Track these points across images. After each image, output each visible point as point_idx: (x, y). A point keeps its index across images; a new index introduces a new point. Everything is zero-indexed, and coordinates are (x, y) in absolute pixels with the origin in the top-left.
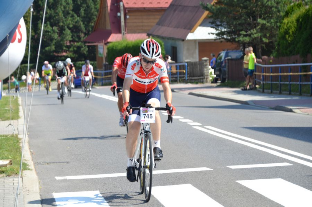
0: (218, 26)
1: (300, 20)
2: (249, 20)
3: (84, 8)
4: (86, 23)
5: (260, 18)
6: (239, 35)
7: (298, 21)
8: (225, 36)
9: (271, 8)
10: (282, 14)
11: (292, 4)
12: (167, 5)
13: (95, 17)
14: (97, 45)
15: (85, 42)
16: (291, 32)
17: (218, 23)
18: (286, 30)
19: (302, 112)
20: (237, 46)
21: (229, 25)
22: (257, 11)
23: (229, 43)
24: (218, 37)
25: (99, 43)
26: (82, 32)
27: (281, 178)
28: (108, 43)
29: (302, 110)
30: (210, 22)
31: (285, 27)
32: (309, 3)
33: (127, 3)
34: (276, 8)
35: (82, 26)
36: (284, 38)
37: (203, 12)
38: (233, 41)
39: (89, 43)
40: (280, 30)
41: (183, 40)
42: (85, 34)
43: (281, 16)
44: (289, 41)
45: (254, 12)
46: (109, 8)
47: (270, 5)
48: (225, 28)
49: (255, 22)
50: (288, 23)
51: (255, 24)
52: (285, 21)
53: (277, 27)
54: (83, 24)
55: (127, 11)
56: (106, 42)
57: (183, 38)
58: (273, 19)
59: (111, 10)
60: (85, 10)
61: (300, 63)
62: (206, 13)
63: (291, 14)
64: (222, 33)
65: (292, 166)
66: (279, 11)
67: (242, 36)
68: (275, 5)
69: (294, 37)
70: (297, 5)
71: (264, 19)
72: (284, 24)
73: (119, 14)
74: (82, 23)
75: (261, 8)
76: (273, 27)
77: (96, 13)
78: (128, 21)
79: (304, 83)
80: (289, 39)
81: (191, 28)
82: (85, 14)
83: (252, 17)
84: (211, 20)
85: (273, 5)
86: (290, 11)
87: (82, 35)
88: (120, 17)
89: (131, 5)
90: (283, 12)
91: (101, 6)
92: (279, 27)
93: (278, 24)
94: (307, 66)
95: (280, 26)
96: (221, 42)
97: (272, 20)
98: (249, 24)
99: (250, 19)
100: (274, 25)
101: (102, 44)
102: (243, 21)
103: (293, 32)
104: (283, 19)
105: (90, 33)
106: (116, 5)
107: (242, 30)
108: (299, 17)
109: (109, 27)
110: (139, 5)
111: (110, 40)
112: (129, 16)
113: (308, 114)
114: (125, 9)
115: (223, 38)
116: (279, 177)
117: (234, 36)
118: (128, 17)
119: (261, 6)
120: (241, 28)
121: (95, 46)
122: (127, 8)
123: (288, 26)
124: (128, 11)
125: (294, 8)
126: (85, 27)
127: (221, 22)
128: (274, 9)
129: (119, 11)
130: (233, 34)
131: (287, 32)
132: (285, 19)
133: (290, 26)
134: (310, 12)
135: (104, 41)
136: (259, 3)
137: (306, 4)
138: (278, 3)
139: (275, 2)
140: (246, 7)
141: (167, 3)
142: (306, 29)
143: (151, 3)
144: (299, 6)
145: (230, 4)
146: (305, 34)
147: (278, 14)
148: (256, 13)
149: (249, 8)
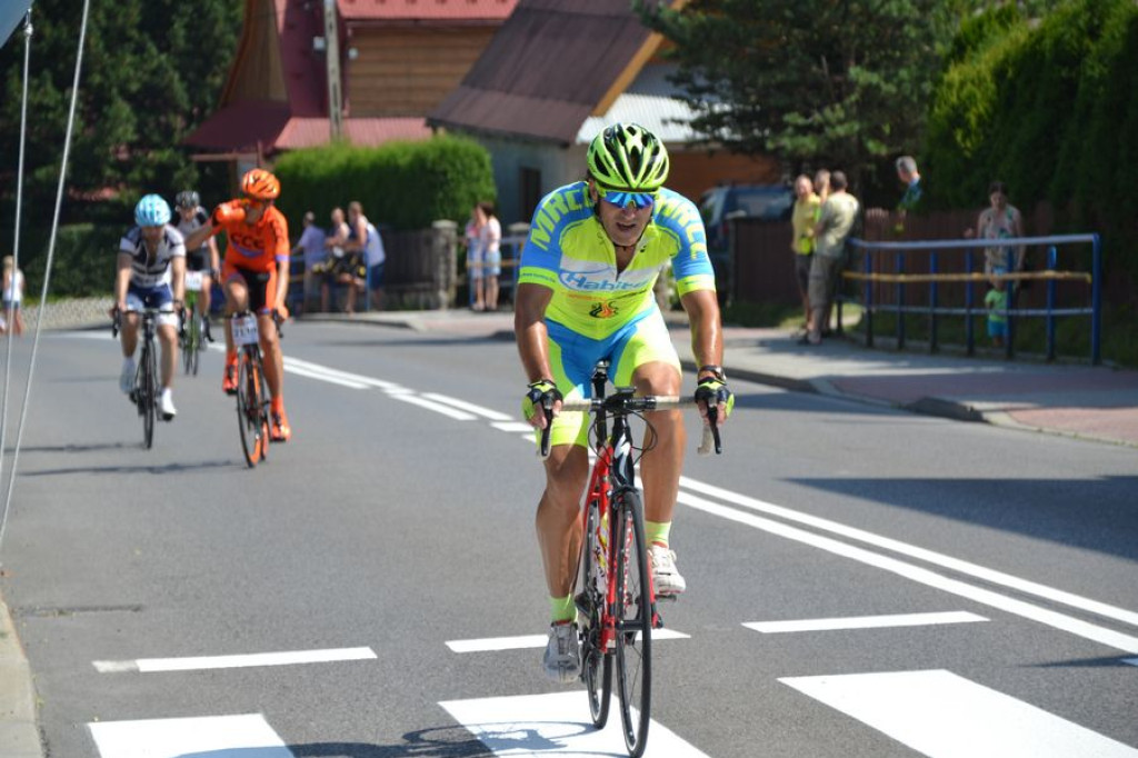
0: (698, 91)
1: (1010, 74)
2: (814, 68)
3: (186, 19)
4: (191, 75)
5: (859, 61)
6: (779, 128)
7: (999, 74)
8: (725, 132)
9: (900, 24)
10: (940, 48)
11: (979, 12)
12: (504, 11)
13: (227, 54)
14: (235, 163)
15: (188, 149)
16: (972, 117)
17: (701, 82)
18: (955, 109)
19: (1020, 422)
20: (771, 171)
21: (738, 90)
22: (847, 35)
23: (740, 159)
24: (699, 136)
25: (244, 152)
26: (176, 109)
27: (947, 668)
28: (278, 152)
29: (1017, 414)
30: (668, 78)
31: (954, 99)
32: (1042, 10)
33: (351, 2)
34: (919, 24)
35: (179, 88)
36: (946, 139)
37: (641, 39)
38: (753, 148)
39: (203, 151)
40: (932, 108)
41: (566, 145)
42: (189, 118)
43: (937, 58)
44: (968, 154)
45: (836, 40)
46: (281, 18)
47: (895, 14)
48: (724, 99)
49: (838, 78)
50: (962, 84)
51: (838, 86)
52: (954, 74)
53: (922, 97)
54: (183, 78)
55: (350, 32)
56: (269, 149)
57: (564, 138)
58: (909, 67)
59: (288, 25)
60: (186, 26)
62: (653, 41)
63: (975, 49)
64: (715, 121)
65: (988, 623)
66: (929, 39)
67: (790, 130)
68: (916, 14)
69: (987, 137)
70: (999, 16)
71: (873, 67)
72: (950, 86)
73: (318, 43)
74: (176, 76)
75: (861, 25)
76: (906, 100)
77: (231, 38)
78: (353, 70)
79: (1023, 312)
80: (966, 143)
81: (593, 100)
82: (188, 39)
83: (828, 60)
84: (674, 69)
85: (906, 14)
86: (972, 37)
87: (179, 122)
88: (323, 54)
89: (366, 8)
90: (944, 42)
91: (249, 12)
92: (929, 99)
93: (927, 87)
95: (934, 94)
96: (712, 153)
97: (903, 73)
98: (817, 86)
99: (820, 65)
100: (912, 92)
101: (253, 156)
102: (795, 76)
103: (980, 117)
104: (946, 70)
105: (208, 112)
106: (307, 6)
107: (790, 109)
108: (1005, 61)
109: (280, 91)
110: (396, 10)
111: (283, 140)
112: (360, 50)
113: (1040, 431)
114: (342, 22)
115: (720, 139)
116: (940, 667)
117: (757, 133)
118: (353, 53)
119: (860, 19)
120: (785, 101)
121: (225, 164)
122: (349, 20)
123: (965, 92)
124: (356, 31)
125: (985, 29)
126: (188, 90)
127: (712, 76)
128: (912, 32)
129: (321, 32)
130: (755, 124)
131: (957, 119)
132: (951, 67)
133: (971, 97)
134: (1048, 42)
135: (260, 145)
136: (855, 7)
137: (1032, 13)
138: (925, 7)
139: (914, 2)
140: (803, 22)
141: (504, 1)
142: (1030, 106)
143: (443, 2)
144: (1005, 18)
145: (745, 8)
146: (1028, 127)
147: (927, 48)
148: (844, 43)
149: (816, 25)
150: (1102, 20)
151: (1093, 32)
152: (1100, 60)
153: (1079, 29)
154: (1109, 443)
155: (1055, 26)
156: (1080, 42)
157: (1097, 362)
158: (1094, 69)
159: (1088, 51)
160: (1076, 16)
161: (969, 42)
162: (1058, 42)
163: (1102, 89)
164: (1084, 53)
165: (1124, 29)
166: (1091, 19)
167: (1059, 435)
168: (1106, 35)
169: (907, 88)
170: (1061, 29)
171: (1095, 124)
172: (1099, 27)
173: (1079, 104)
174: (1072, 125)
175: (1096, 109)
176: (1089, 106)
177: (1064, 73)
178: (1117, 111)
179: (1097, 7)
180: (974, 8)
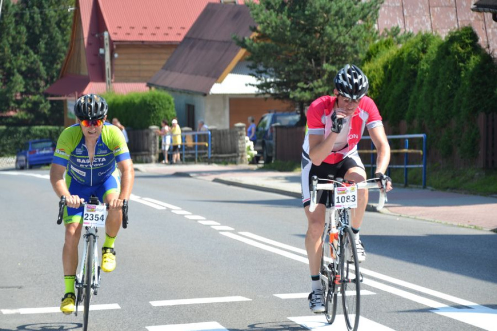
0: (260, 72)
1: (390, 67)
2: (309, 64)
3: (46, 40)
4: (47, 64)
5: (327, 61)
6: (294, 88)
7: (385, 68)
8: (272, 90)
9: (344, 46)
10: (362, 56)
11: (377, 41)
12: (180, 39)
13: (63, 55)
14: (66, 100)
15: (46, 95)
16: (374, 85)
17: (261, 68)
19: (392, 212)
20: (291, 107)
21: (277, 73)
22: (323, 50)
23: (277, 102)
24: (261, 91)
25: (70, 96)
26: (41, 78)
29: (390, 209)
30: (248, 66)
32: (403, 41)
33: (116, 34)
34: (352, 46)
35: (42, 69)
37: (237, 51)
38: (283, 97)
39: (52, 96)
41: (205, 95)
42: (47, 82)
43: (360, 60)
45: (318, 52)
46: (86, 40)
47: (342, 42)
48: (271, 76)
49: (319, 68)
50: (370, 71)
51: (318, 71)
52: (367, 67)
54: (44, 65)
55: (115, 47)
57: (204, 92)
59: (89, 44)
60: (46, 44)
62: (242, 52)
63: (375, 57)
64: (267, 85)
65: (375, 295)
66: (356, 52)
67: (299, 89)
68: (351, 42)
69: (380, 93)
70: (385, 43)
71: (333, 64)
73: (101, 51)
74: (41, 64)
75: (328, 46)
77: (65, 48)
78: (116, 62)
79: (394, 166)
81: (217, 76)
82: (46, 49)
83: (315, 60)
84: (250, 63)
85: (347, 42)
86: (374, 52)
87: (42, 83)
88: (103, 56)
89: (121, 36)
90: (363, 54)
91: (72, 37)
94: (399, 139)
96: (266, 99)
98: (310, 71)
99: (311, 63)
101: (73, 98)
102: (301, 67)
103: (377, 85)
104: (363, 65)
105: (55, 80)
106: (97, 36)
107: (299, 81)
108: (388, 62)
109: (85, 71)
110: (134, 37)
112: (119, 54)
113: (400, 216)
114: (112, 42)
115: (269, 93)
117: (284, 90)
118: (116, 55)
119: (328, 44)
120: (297, 77)
121: (62, 101)
122: (114, 41)
123: (371, 75)
124: (117, 46)
125: (379, 49)
126: (46, 70)
127: (266, 67)
128: (349, 49)
129: (102, 46)
130: (284, 87)
132: (365, 64)
133: (374, 77)
134: (405, 54)
135: (76, 93)
136: (326, 39)
137: (399, 42)
138: (355, 39)
139: (350, 37)
140: (304, 45)
141: (179, 34)
142: (398, 81)
143: (154, 34)
144: (388, 44)
145: (280, 39)
146: (397, 89)
147: (355, 56)
148: (321, 54)
149: (309, 46)
150: (427, 45)
151: (424, 51)
152: (427, 62)
153: (418, 49)
154: (428, 221)
155: (408, 48)
156: (418, 54)
157: (425, 187)
158: (424, 66)
159: (422, 58)
160: (417, 43)
161: (373, 54)
162: (409, 54)
163: (427, 74)
164: (420, 59)
165: (437, 50)
166: (423, 45)
167: (408, 217)
168: (429, 51)
170: (411, 49)
171: (425, 88)
172: (426, 48)
173: (418, 80)
174: (415, 89)
175: (425, 82)
176: (422, 81)
177: (412, 67)
178: (433, 83)
179: (425, 39)
180: (374, 39)
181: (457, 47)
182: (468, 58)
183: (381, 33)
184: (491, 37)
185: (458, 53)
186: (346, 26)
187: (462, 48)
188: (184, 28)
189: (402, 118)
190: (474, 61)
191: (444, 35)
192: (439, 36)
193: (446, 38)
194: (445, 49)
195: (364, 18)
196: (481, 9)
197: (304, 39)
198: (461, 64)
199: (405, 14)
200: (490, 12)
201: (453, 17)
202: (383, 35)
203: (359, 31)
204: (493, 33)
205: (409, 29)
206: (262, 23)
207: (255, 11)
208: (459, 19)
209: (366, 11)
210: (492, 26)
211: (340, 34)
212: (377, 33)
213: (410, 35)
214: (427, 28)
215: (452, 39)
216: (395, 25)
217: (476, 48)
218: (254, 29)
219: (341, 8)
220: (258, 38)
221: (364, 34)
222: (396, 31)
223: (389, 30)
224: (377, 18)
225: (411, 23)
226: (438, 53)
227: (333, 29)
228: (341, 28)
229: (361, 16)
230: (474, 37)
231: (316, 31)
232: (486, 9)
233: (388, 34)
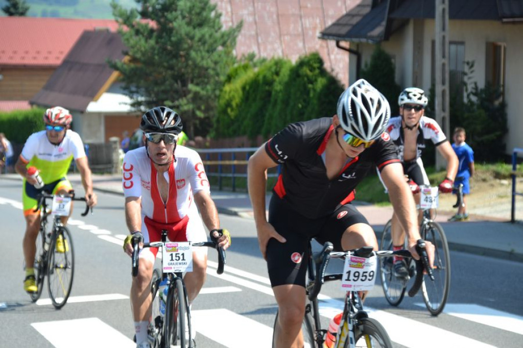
0: (133, 92)
1: (247, 88)
2: (176, 85)
5: (192, 82)
7: (244, 88)
8: (143, 108)
9: (207, 69)
10: (222, 78)
11: (236, 65)
12: (58, 62)
16: (234, 104)
17: (133, 89)
18: (228, 101)
21: (148, 93)
22: (188, 73)
24: (133, 109)
29: (250, 213)
30: (121, 88)
31: (227, 97)
32: (258, 64)
34: (214, 69)
36: (224, 112)
37: (110, 73)
40: (219, 100)
41: (83, 113)
43: (221, 82)
44: (233, 117)
45: (183, 75)
47: (205, 65)
48: (142, 96)
49: (184, 89)
50: (230, 92)
51: (184, 92)
52: (227, 88)
53: (215, 96)
57: (81, 109)
58: (210, 85)
61: (247, 147)
63: (235, 78)
64: (139, 104)
66: (218, 75)
68: (212, 65)
69: (239, 111)
70: (243, 67)
71: (197, 84)
72: (226, 92)
75: (193, 69)
76: (209, 97)
78: (1, 83)
80: (232, 114)
81: (93, 95)
83: (181, 82)
84: (123, 84)
85: (209, 65)
89: (4, 60)
90: (223, 76)
92: (218, 97)
93: (217, 92)
95: (220, 95)
96: (137, 116)
97: (209, 87)
98: (176, 92)
99: (177, 83)
100: (212, 94)
102: (168, 88)
103: (237, 104)
104: (224, 86)
107: (166, 99)
108: (246, 83)
110: (17, 61)
112: (4, 75)
115: (140, 111)
118: (1, 77)
119: (192, 67)
120: (164, 96)
123: (231, 95)
125: (239, 72)
127: (138, 87)
128: (211, 72)
131: (228, 104)
132: (226, 85)
133: (234, 97)
134: (261, 77)
136: (190, 63)
137: (255, 65)
138: (216, 63)
139: (212, 61)
140: (171, 68)
141: (58, 58)
142: (254, 100)
143: (35, 58)
144: (245, 68)
145: (149, 62)
146: (254, 107)
147: (217, 78)
148: (186, 76)
149: (176, 68)
150: (280, 68)
151: (277, 74)
152: (280, 83)
153: (272, 72)
155: (263, 71)
156: (272, 76)
158: (278, 87)
159: (275, 80)
160: (271, 67)
161: (233, 76)
162: (265, 77)
163: (281, 94)
164: (273, 81)
165: (288, 73)
166: (276, 69)
168: (281, 74)
169: (210, 93)
170: (265, 72)
171: (279, 107)
172: (280, 71)
173: (272, 100)
174: (270, 107)
175: (279, 101)
176: (276, 101)
177: (267, 88)
178: (286, 102)
179: (278, 64)
180: (234, 63)
181: (306, 70)
182: (316, 80)
183: (239, 58)
184: (334, 62)
185: (307, 76)
186: (208, 51)
187: (311, 71)
188: (61, 53)
189: (258, 132)
190: (321, 82)
191: (294, 60)
192: (290, 61)
193: (296, 62)
194: (296, 73)
195: (224, 44)
196: (326, 37)
197: (171, 62)
198: (310, 86)
199: (260, 40)
200: (334, 39)
201: (301, 45)
202: (241, 60)
203: (220, 56)
204: (335, 59)
205: (264, 55)
206: (133, 47)
207: (126, 37)
208: (307, 46)
209: (226, 38)
210: (335, 53)
211: (203, 58)
212: (236, 58)
213: (264, 60)
214: (279, 54)
215: (302, 64)
216: (250, 51)
217: (323, 72)
218: (126, 54)
219: (203, 36)
220: (130, 61)
221: (225, 59)
222: (251, 57)
223: (246, 55)
224: (235, 44)
225: (265, 49)
226: (290, 76)
227: (197, 53)
228: (204, 53)
229: (221, 42)
230: (321, 62)
231: (181, 56)
232: (331, 37)
233: (245, 59)
